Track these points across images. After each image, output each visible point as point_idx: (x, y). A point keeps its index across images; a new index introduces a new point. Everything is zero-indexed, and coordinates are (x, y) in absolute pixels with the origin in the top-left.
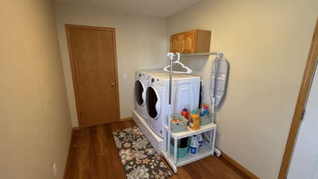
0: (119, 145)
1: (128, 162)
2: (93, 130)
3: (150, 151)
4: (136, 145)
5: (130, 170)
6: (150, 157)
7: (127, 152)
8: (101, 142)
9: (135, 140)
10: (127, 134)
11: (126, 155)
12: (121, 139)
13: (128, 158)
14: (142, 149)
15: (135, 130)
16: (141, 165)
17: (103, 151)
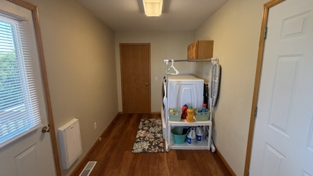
0: (140, 127)
1: (140, 137)
2: (130, 116)
3: (159, 135)
4: (152, 129)
5: (138, 142)
6: (156, 138)
7: (143, 132)
8: (131, 123)
9: (153, 127)
10: (150, 122)
11: (141, 133)
12: (144, 124)
13: (141, 135)
14: (155, 133)
15: (157, 121)
16: (147, 141)
17: (129, 128)
